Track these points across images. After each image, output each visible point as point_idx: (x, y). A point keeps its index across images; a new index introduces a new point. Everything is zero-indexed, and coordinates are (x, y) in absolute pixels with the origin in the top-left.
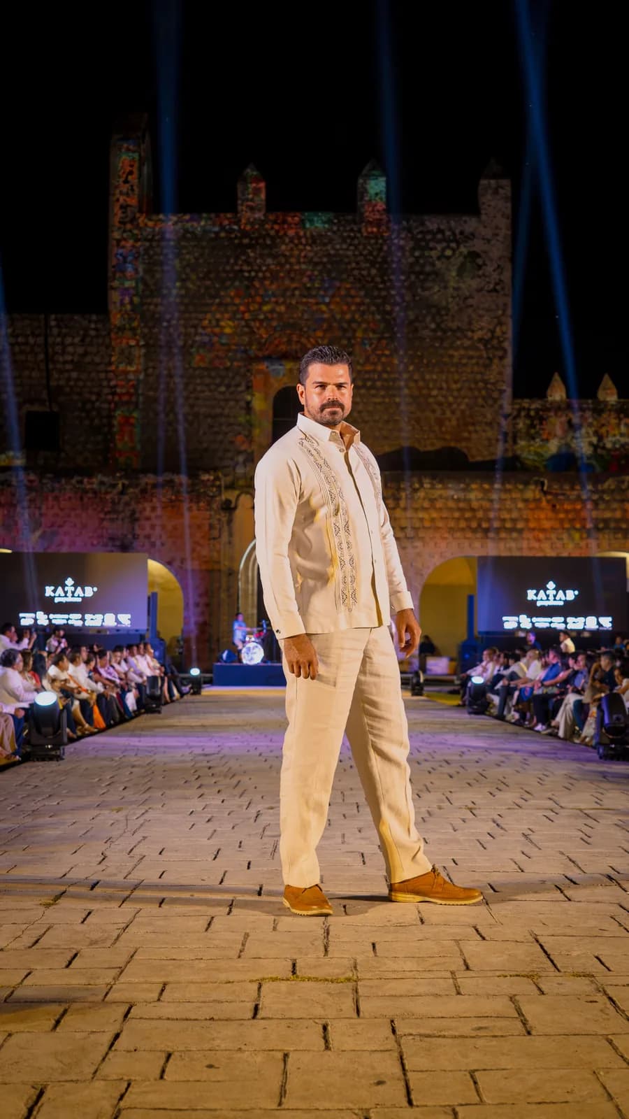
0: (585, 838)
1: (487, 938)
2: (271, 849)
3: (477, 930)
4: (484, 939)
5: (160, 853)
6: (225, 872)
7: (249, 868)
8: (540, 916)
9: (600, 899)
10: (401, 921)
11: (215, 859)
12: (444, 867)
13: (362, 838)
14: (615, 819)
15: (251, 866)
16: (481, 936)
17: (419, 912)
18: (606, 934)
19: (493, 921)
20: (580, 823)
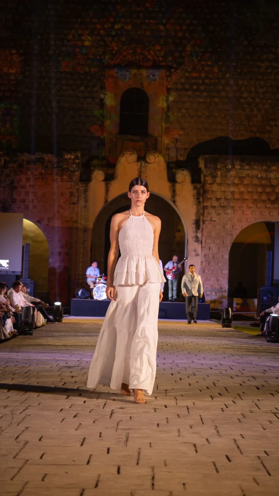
2: (124, 439)
5: (40, 440)
6: (91, 456)
7: (108, 452)
11: (82, 444)
12: (259, 457)
13: (193, 433)
15: (110, 451)
17: (242, 491)
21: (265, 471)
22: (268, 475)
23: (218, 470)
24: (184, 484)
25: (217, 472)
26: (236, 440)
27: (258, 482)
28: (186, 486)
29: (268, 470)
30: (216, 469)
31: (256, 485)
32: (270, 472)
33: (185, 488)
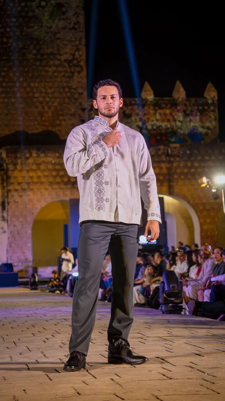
0: (168, 349)
1: (125, 399)
3: (117, 396)
4: (123, 399)
8: (154, 387)
9: (190, 377)
10: (64, 394)
13: (24, 357)
14: (184, 340)
16: (121, 398)
17: (75, 390)
18: (200, 393)
19: (124, 391)
20: (162, 343)
21: (92, 376)
22: (94, 378)
23: (51, 379)
24: (24, 390)
25: (51, 380)
26: (61, 359)
27: (87, 383)
28: (26, 391)
29: (93, 375)
30: (50, 379)
31: (86, 385)
32: (95, 376)
33: (26, 393)
